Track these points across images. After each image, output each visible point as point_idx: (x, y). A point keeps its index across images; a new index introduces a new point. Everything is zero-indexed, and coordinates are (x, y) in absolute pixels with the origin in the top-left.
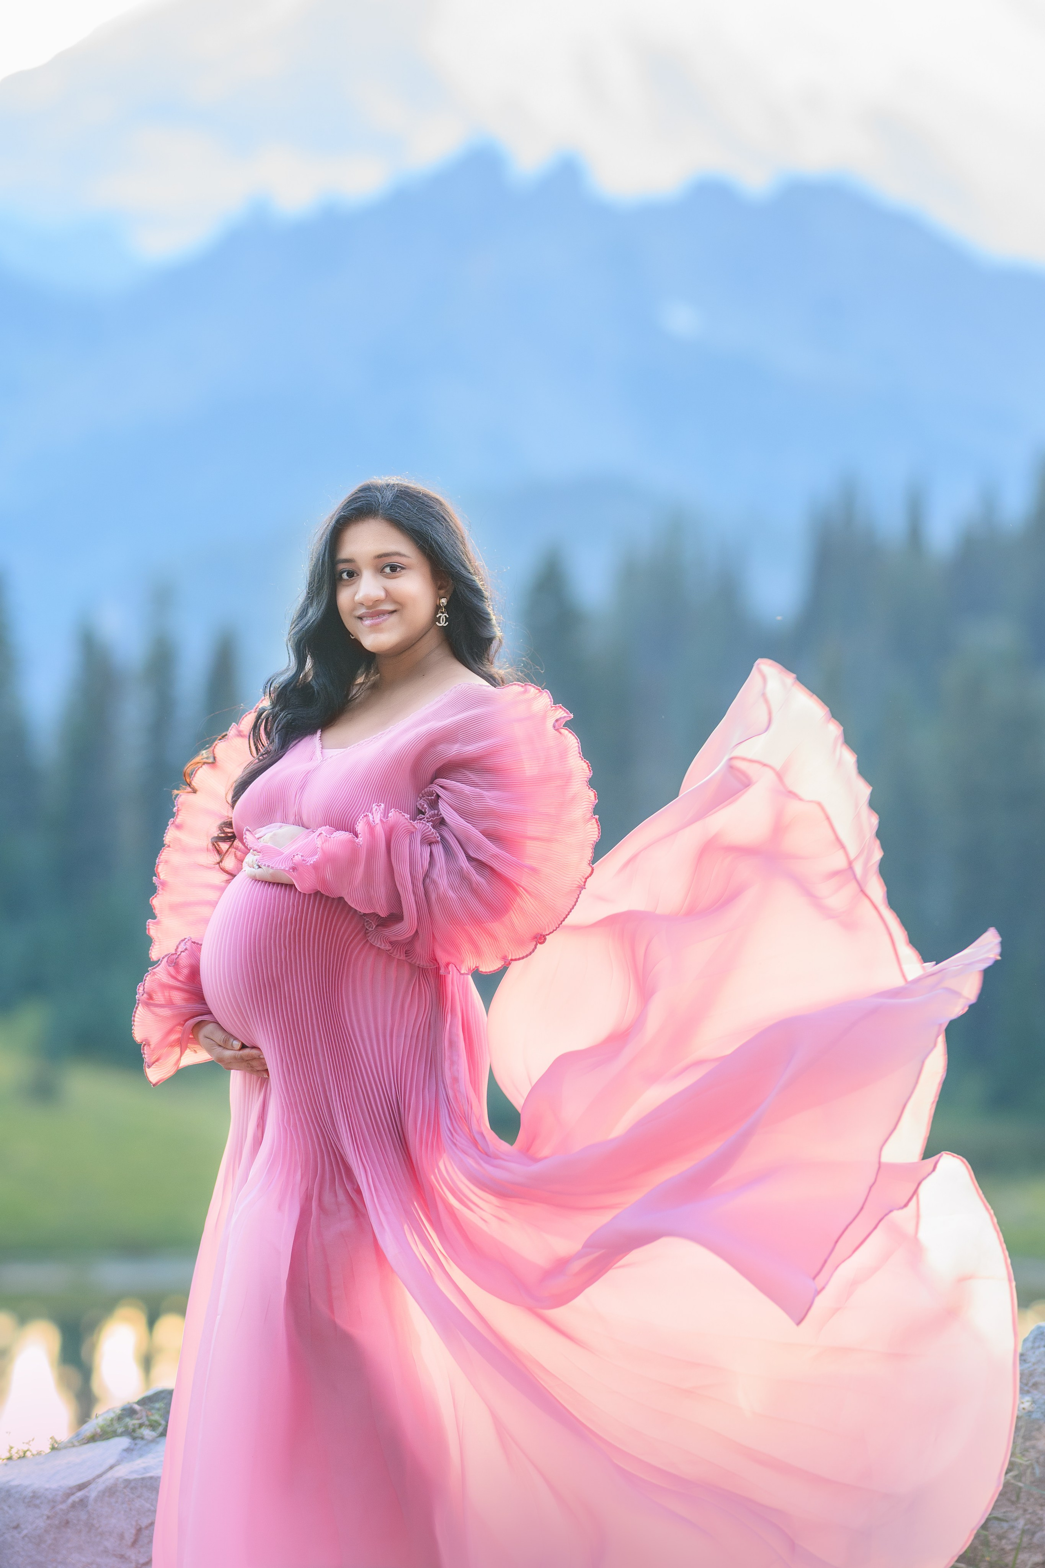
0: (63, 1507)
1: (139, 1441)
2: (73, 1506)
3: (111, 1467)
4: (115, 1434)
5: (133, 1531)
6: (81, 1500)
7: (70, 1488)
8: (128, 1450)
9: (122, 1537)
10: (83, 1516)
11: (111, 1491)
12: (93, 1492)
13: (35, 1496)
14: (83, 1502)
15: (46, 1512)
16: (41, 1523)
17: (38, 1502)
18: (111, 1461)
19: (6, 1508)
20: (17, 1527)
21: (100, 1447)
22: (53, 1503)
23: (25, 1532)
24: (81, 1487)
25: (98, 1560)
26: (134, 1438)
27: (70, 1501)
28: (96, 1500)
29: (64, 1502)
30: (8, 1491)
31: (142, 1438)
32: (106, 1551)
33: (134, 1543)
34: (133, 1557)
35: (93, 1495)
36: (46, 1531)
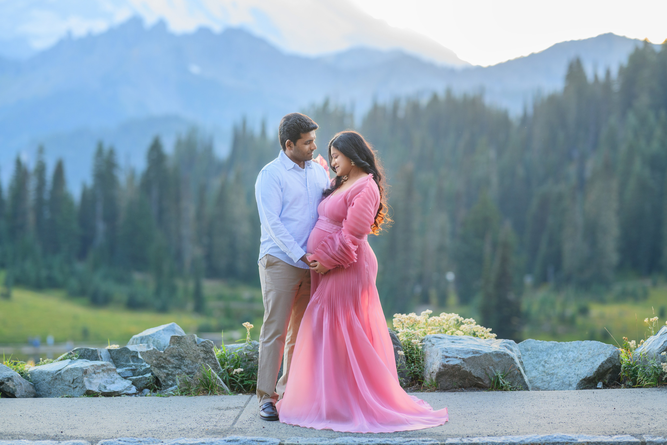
0: (56, 375)
1: (73, 360)
2: (58, 375)
3: (67, 366)
4: (67, 359)
5: (72, 380)
6: (60, 373)
7: (57, 371)
8: (70, 362)
9: (70, 381)
10: (60, 377)
11: (67, 371)
12: (62, 371)
13: (48, 372)
14: (60, 374)
15: (51, 376)
16: (50, 379)
17: (49, 374)
18: (67, 364)
19: (41, 376)
20: (44, 380)
21: (63, 362)
22: (53, 374)
23: (46, 381)
24: (59, 370)
25: (64, 387)
26: (72, 359)
27: (57, 373)
28: (63, 373)
29: (55, 374)
30: (42, 372)
31: (74, 359)
32: (66, 385)
33: (73, 383)
34: (72, 386)
35: (63, 372)
36: (51, 381)
